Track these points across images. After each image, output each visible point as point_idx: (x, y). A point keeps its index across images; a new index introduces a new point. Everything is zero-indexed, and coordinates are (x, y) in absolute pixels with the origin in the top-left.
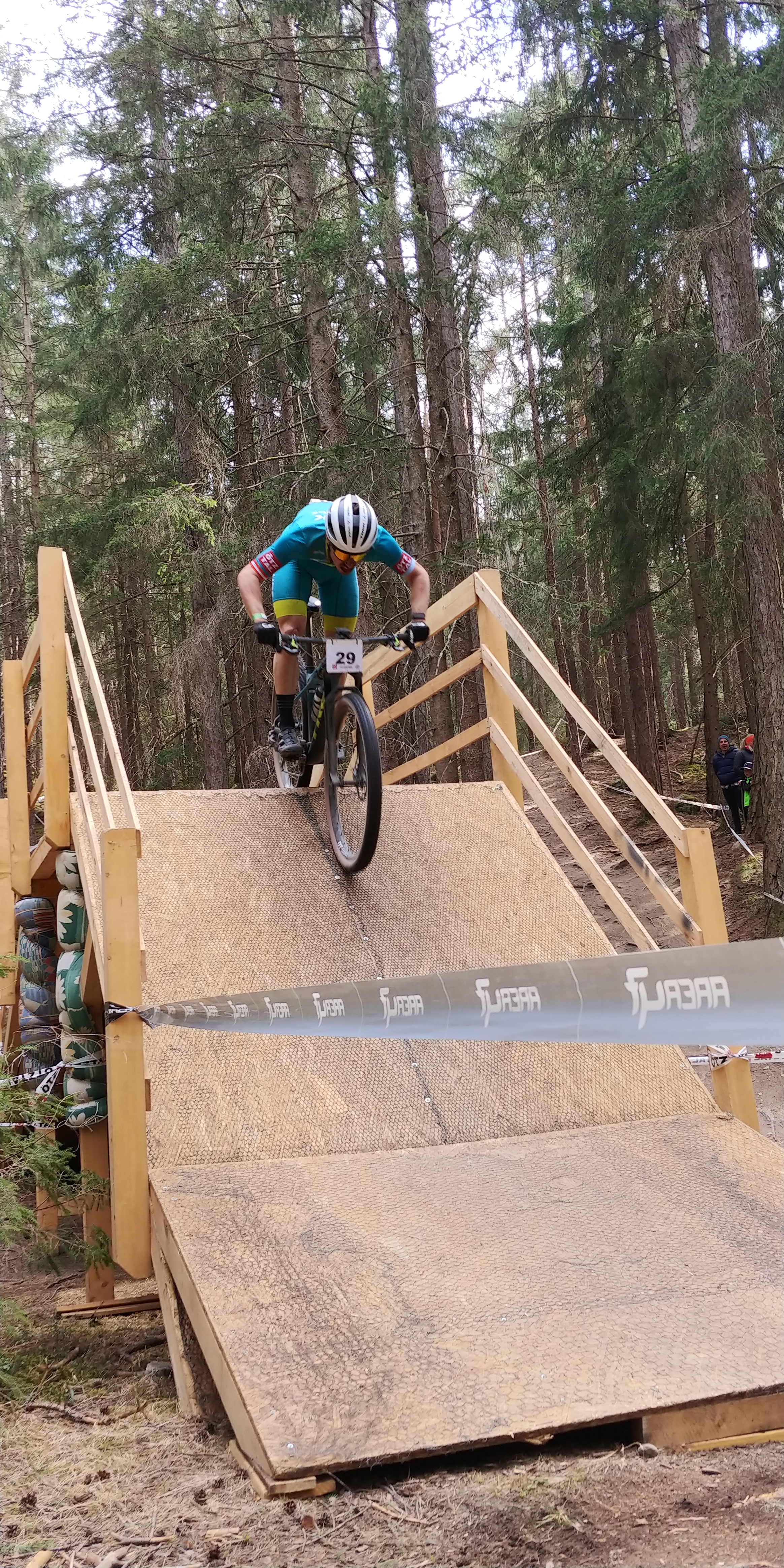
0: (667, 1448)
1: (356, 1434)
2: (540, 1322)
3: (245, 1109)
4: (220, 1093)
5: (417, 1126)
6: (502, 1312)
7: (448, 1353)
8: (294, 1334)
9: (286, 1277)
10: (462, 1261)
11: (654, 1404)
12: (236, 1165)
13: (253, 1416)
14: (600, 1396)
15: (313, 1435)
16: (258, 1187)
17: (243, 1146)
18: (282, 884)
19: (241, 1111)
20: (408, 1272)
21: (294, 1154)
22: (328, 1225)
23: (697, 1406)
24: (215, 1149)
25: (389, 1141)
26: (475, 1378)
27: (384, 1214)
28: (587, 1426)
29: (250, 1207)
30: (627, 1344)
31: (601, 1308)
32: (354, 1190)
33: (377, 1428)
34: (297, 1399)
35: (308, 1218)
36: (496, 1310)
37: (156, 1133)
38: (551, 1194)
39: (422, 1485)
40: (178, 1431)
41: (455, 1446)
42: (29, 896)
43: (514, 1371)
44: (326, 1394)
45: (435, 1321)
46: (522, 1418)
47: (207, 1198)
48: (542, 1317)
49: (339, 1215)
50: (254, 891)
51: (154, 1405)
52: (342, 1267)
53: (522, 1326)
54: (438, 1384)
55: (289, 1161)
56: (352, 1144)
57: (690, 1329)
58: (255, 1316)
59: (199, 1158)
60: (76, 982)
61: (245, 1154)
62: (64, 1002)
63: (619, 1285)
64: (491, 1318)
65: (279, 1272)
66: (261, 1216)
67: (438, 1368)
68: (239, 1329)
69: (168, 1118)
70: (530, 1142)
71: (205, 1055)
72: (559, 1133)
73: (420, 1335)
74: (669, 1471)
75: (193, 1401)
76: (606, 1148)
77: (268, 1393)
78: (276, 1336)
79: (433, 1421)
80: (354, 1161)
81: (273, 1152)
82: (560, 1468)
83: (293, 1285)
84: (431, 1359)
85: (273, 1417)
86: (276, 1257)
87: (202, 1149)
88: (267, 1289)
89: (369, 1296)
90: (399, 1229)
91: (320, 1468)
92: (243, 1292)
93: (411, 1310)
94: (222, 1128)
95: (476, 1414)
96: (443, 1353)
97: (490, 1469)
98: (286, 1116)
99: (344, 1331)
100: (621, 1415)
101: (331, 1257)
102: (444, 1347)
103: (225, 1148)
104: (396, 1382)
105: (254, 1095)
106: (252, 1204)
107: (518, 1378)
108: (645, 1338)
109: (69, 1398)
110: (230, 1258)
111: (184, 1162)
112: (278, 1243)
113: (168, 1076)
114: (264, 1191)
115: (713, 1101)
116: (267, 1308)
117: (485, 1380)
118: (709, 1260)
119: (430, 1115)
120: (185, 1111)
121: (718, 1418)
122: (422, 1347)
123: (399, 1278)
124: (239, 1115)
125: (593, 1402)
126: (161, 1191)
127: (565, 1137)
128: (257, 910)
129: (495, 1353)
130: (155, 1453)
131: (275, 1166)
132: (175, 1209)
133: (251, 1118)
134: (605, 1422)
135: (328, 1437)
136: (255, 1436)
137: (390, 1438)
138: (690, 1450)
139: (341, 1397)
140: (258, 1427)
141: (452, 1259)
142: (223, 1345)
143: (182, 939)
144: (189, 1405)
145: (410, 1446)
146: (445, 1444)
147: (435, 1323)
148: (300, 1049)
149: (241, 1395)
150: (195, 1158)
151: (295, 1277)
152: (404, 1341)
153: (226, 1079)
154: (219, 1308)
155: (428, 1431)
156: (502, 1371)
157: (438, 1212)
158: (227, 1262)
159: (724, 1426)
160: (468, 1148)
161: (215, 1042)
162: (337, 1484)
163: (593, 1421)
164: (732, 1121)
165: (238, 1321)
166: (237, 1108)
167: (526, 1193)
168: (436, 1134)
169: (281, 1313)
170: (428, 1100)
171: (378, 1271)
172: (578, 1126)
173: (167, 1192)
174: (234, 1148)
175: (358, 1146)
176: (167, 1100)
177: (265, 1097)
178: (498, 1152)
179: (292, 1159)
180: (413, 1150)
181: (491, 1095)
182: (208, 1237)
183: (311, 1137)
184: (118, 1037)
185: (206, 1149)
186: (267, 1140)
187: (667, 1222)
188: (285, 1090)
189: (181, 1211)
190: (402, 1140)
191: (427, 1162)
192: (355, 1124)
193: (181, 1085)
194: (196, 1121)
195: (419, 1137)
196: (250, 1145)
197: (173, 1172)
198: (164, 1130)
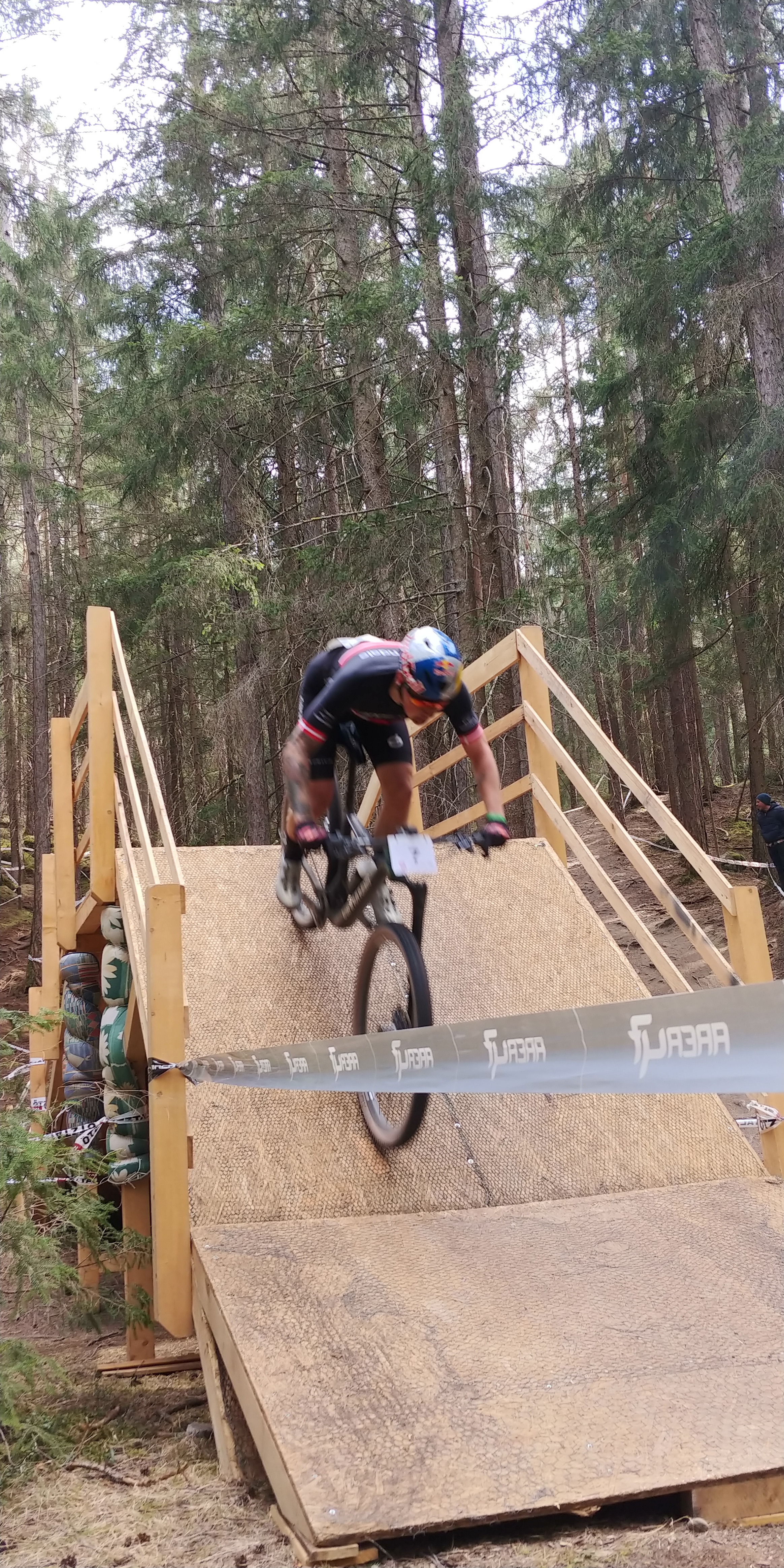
0: (717, 1523)
1: (398, 1502)
2: (586, 1390)
3: (287, 1168)
4: (262, 1151)
5: (459, 1188)
6: (547, 1378)
7: (492, 1420)
8: (336, 1397)
9: (328, 1339)
10: (506, 1325)
11: (703, 1476)
12: (278, 1224)
13: (295, 1480)
14: (648, 1468)
15: (356, 1501)
16: (299, 1247)
17: (285, 1205)
19: (283, 1170)
20: (451, 1336)
21: (336, 1214)
22: (371, 1286)
23: (748, 1480)
24: (257, 1208)
25: (432, 1203)
26: (519, 1446)
27: (426, 1276)
28: (635, 1498)
29: (292, 1267)
30: (675, 1414)
31: (649, 1377)
32: (397, 1252)
33: (420, 1496)
34: (340, 1464)
35: (350, 1279)
36: (541, 1377)
37: (198, 1191)
38: (597, 1258)
39: (466, 1555)
40: (219, 1494)
41: (499, 1515)
42: (74, 951)
43: (560, 1439)
44: (368, 1460)
45: (479, 1387)
46: (568, 1489)
47: (249, 1257)
48: (588, 1385)
49: (381, 1277)
51: (194, 1467)
52: (385, 1329)
53: (568, 1393)
54: (482, 1451)
55: (331, 1221)
56: (394, 1205)
57: (741, 1399)
58: (297, 1378)
59: (240, 1216)
60: (120, 1037)
61: (287, 1213)
62: (108, 1057)
63: (667, 1353)
64: (536, 1384)
65: (320, 1334)
66: (303, 1276)
67: (482, 1435)
68: (281, 1391)
69: (210, 1176)
71: (247, 1113)
72: (604, 1196)
73: (463, 1401)
74: (720, 1547)
75: (234, 1464)
76: (653, 1212)
77: (310, 1458)
78: (318, 1399)
79: (477, 1490)
80: (397, 1223)
81: (315, 1212)
82: (608, 1541)
83: (335, 1347)
84: (475, 1425)
85: (315, 1483)
86: (318, 1318)
87: (243, 1208)
88: (309, 1351)
89: (412, 1359)
90: (442, 1292)
91: (362, 1535)
92: (285, 1353)
93: (454, 1375)
94: (264, 1186)
95: (521, 1483)
96: (486, 1419)
97: (536, 1540)
98: (328, 1175)
99: (387, 1395)
100: (669, 1488)
101: (373, 1320)
102: (488, 1413)
103: (267, 1207)
104: (439, 1448)
105: (296, 1154)
106: (294, 1264)
107: (563, 1448)
108: (695, 1408)
109: (109, 1458)
110: (272, 1319)
111: (226, 1221)
112: (320, 1304)
113: (210, 1133)
114: (306, 1251)
115: (761, 1164)
116: (308, 1371)
117: (530, 1448)
118: (760, 1328)
119: (473, 1177)
120: (226, 1169)
121: (770, 1493)
122: (466, 1413)
123: (442, 1342)
124: (281, 1173)
125: (641, 1473)
126: (202, 1250)
127: (611, 1201)
129: (540, 1421)
130: (196, 1517)
131: (317, 1226)
132: (217, 1268)
133: (293, 1177)
134: (653, 1495)
135: (371, 1503)
136: (296, 1501)
137: (433, 1506)
138: (741, 1525)
139: (384, 1462)
140: (300, 1492)
141: (496, 1324)
142: (265, 1407)
143: (224, 996)
144: (230, 1468)
145: (453, 1515)
146: (489, 1514)
147: (479, 1389)
148: (342, 1108)
149: (282, 1459)
150: (236, 1216)
151: (337, 1339)
152: (448, 1406)
153: (268, 1137)
154: (261, 1369)
155: (472, 1500)
156: (548, 1440)
157: (482, 1275)
158: (269, 1322)
159: (776, 1501)
160: (512, 1210)
161: (256, 1099)
162: (380, 1552)
163: (640, 1493)
164: (781, 1185)
165: (280, 1383)
166: (279, 1167)
167: (571, 1257)
168: (479, 1196)
169: (323, 1376)
170: (471, 1161)
171: (421, 1334)
172: (624, 1189)
173: (209, 1251)
174: (276, 1207)
175: (400, 1207)
176: (209, 1158)
177: (306, 1156)
178: (543, 1215)
179: (334, 1219)
180: (455, 1212)
181: (535, 1157)
182: (250, 1297)
183: (353, 1197)
184: (160, 1093)
185: (248, 1207)
186: (309, 1200)
187: (716, 1288)
188: (327, 1149)
189: (223, 1271)
190: (444, 1201)
191: (470, 1224)
192: (397, 1185)
193: (223, 1143)
194: (238, 1179)
195: (462, 1199)
196: (292, 1204)
197: (215, 1231)
198: (206, 1188)
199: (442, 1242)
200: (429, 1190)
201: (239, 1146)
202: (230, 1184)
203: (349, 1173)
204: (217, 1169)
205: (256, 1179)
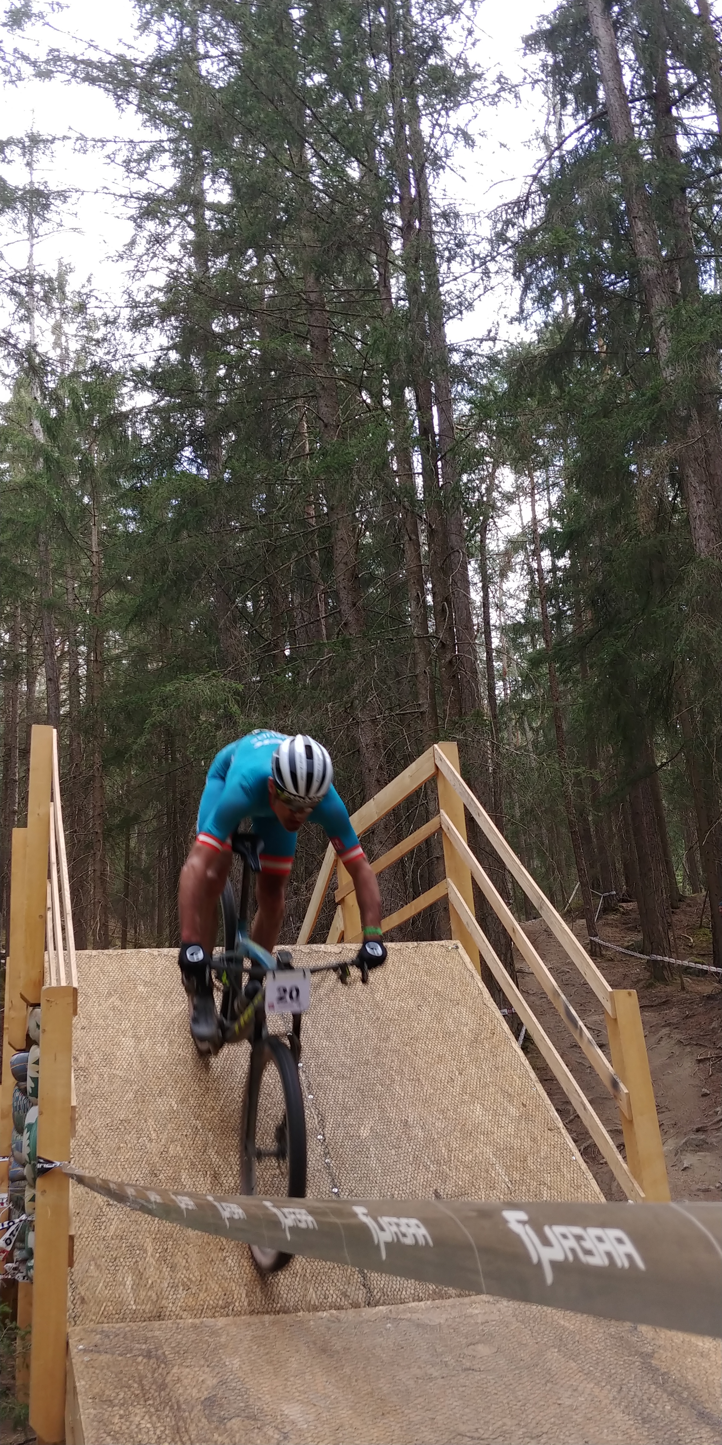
3: (173, 1268)
4: (150, 1250)
5: (341, 1287)
10: (360, 1432)
12: (156, 1324)
16: (172, 1348)
17: (166, 1305)
19: (168, 1269)
21: (216, 1314)
22: (234, 1390)
24: (139, 1307)
25: (312, 1303)
27: (292, 1379)
29: (160, 1369)
32: (267, 1353)
35: (215, 1381)
37: (82, 1290)
38: (464, 1361)
47: (120, 1358)
49: (246, 1380)
52: (238, 1435)
55: (209, 1321)
56: (275, 1305)
59: (121, 1316)
61: (168, 1313)
66: (169, 1379)
69: (96, 1275)
76: (528, 1313)
80: (274, 1323)
81: (195, 1312)
86: (173, 1423)
87: (125, 1308)
90: (303, 1396)
94: (148, 1286)
98: (213, 1275)
101: (229, 1425)
103: (148, 1306)
105: (183, 1253)
106: (163, 1366)
110: (128, 1423)
112: (179, 1407)
113: (101, 1231)
114: (178, 1352)
118: (611, 1437)
119: (356, 1276)
120: (113, 1268)
124: (166, 1272)
126: (76, 1350)
127: (488, 1302)
131: (195, 1327)
132: (86, 1370)
133: (178, 1276)
141: (350, 1429)
143: (131, 1095)
150: (117, 1316)
153: (158, 1236)
157: (346, 1379)
158: (124, 1427)
160: (391, 1311)
166: (165, 1266)
167: (438, 1360)
168: (360, 1296)
171: (273, 1441)
173: (82, 1352)
174: (158, 1306)
175: (281, 1307)
176: (96, 1257)
177: (194, 1256)
178: (419, 1316)
179: (213, 1319)
180: (335, 1312)
182: (110, 1401)
183: (235, 1297)
184: (45, 1191)
185: (130, 1307)
186: (191, 1300)
187: (575, 1394)
188: (215, 1248)
189: (90, 1373)
190: (325, 1301)
191: (346, 1325)
192: (280, 1285)
193: (113, 1242)
194: (123, 1278)
195: (343, 1299)
196: (173, 1303)
197: (92, 1331)
198: (91, 1287)
199: (315, 1344)
200: (311, 1290)
201: (128, 1244)
202: (114, 1283)
203: (234, 1272)
204: (104, 1268)
205: (141, 1278)
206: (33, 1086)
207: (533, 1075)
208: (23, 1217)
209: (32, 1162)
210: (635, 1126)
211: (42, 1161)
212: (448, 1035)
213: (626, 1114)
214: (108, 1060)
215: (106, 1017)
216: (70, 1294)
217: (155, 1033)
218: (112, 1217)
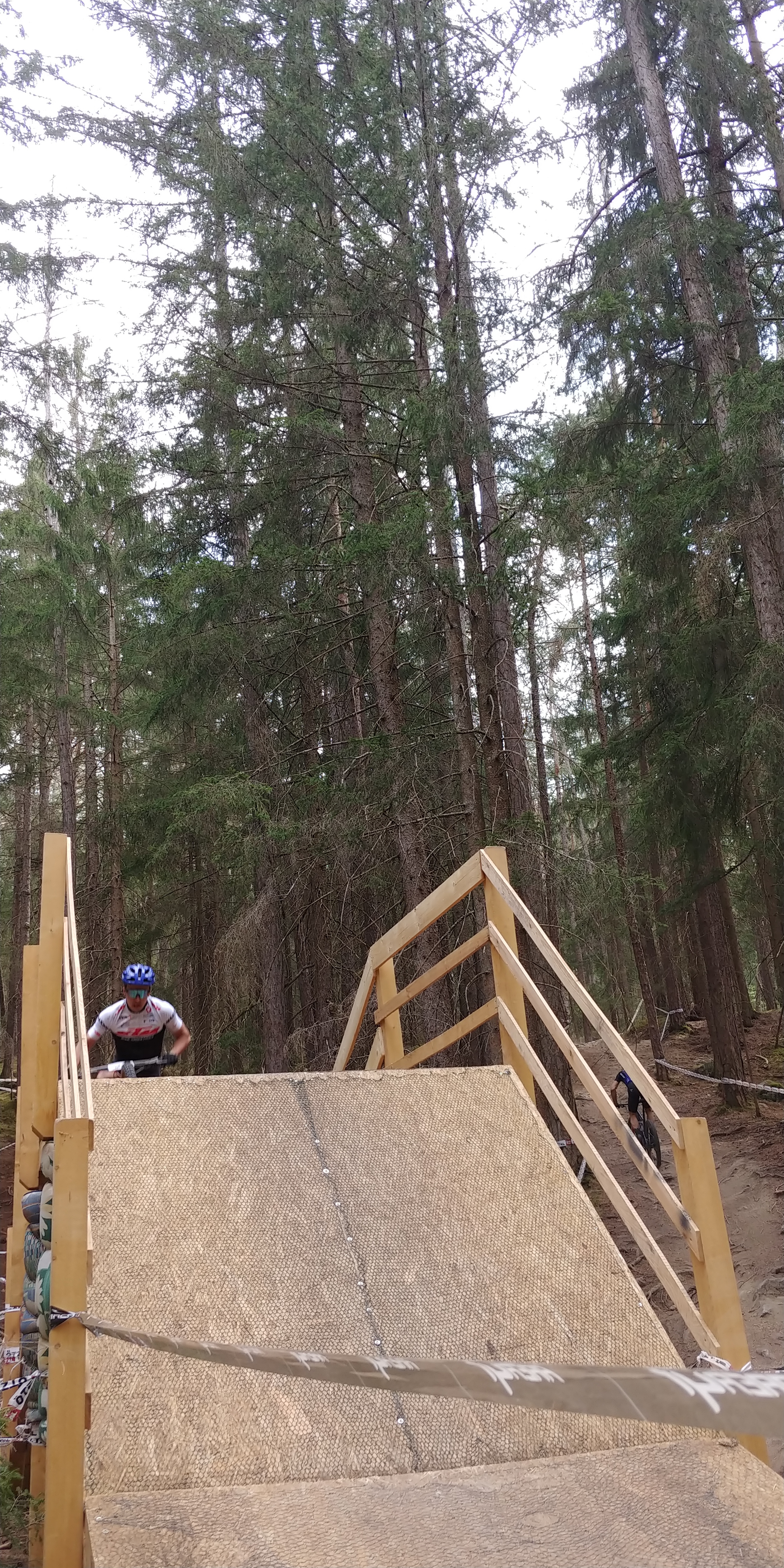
3: (200, 1429)
4: (174, 1409)
5: (386, 1451)
12: (182, 1492)
16: (200, 1519)
17: (192, 1471)
18: (266, 1178)
19: (195, 1431)
21: (248, 1482)
24: (162, 1473)
25: (354, 1468)
27: (331, 1553)
29: (186, 1543)
32: (304, 1525)
37: (100, 1454)
38: (522, 1532)
47: (142, 1531)
50: (236, 1185)
55: (240, 1489)
56: (312, 1471)
59: (143, 1483)
61: (194, 1480)
66: (195, 1553)
69: (115, 1438)
70: (509, 1471)
71: (163, 1367)
72: (543, 1461)
76: (592, 1478)
80: (311, 1491)
81: (224, 1479)
87: (147, 1474)
94: (172, 1450)
98: (244, 1437)
103: (173, 1473)
105: (211, 1413)
106: (189, 1539)
113: (121, 1389)
114: (206, 1524)
119: (401, 1438)
120: (134, 1429)
124: (192, 1434)
126: (94, 1522)
127: (548, 1466)
128: (236, 1206)
131: (223, 1494)
132: (105, 1543)
133: (205, 1439)
143: (153, 1238)
150: (138, 1483)
153: (183, 1394)
157: (391, 1553)
160: (440, 1476)
164: (736, 1448)
166: (192, 1427)
167: (494, 1531)
168: (407, 1460)
170: (401, 1420)
172: (565, 1452)
173: (100, 1524)
174: (183, 1472)
175: (319, 1472)
176: (116, 1417)
177: (223, 1415)
178: (472, 1482)
179: (244, 1487)
180: (379, 1478)
181: (471, 1415)
183: (269, 1461)
184: (59, 1345)
185: (153, 1473)
186: (220, 1465)
188: (245, 1407)
189: (109, 1547)
190: (368, 1466)
191: (391, 1492)
192: (318, 1448)
193: (134, 1400)
194: (145, 1441)
195: (387, 1463)
196: (200, 1469)
197: (111, 1500)
198: (110, 1451)
199: (356, 1513)
200: (352, 1453)
201: (150, 1403)
202: (135, 1447)
203: (267, 1434)
204: (124, 1430)
205: (165, 1441)
206: (46, 1228)
207: (594, 1213)
208: (36, 1373)
209: (46, 1313)
210: (707, 1268)
211: (55, 1311)
212: (500, 1169)
213: (697, 1255)
214: (128, 1199)
215: (125, 1152)
216: (87, 1459)
217: (178, 1169)
218: (133, 1373)
